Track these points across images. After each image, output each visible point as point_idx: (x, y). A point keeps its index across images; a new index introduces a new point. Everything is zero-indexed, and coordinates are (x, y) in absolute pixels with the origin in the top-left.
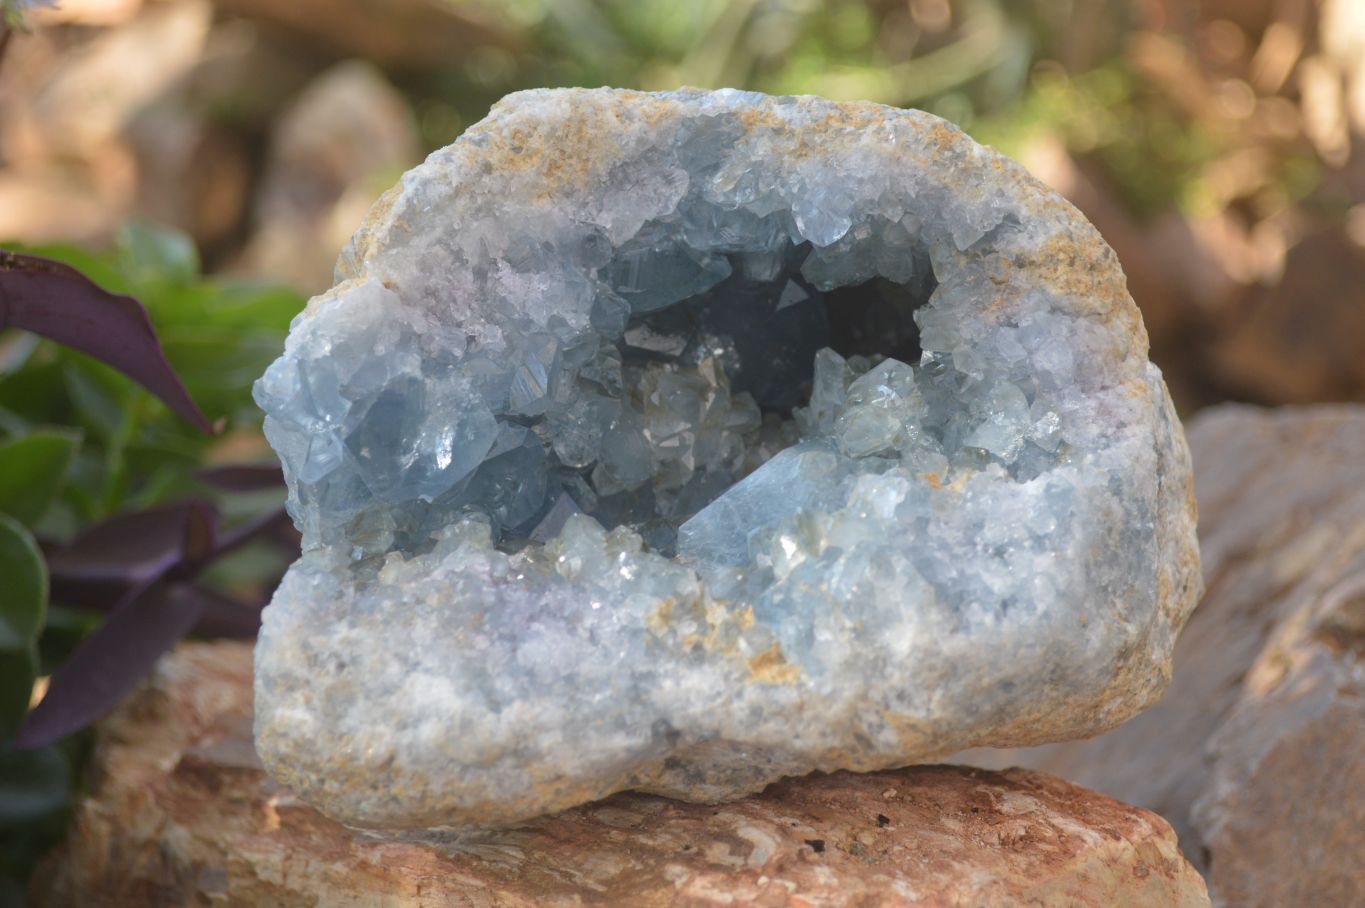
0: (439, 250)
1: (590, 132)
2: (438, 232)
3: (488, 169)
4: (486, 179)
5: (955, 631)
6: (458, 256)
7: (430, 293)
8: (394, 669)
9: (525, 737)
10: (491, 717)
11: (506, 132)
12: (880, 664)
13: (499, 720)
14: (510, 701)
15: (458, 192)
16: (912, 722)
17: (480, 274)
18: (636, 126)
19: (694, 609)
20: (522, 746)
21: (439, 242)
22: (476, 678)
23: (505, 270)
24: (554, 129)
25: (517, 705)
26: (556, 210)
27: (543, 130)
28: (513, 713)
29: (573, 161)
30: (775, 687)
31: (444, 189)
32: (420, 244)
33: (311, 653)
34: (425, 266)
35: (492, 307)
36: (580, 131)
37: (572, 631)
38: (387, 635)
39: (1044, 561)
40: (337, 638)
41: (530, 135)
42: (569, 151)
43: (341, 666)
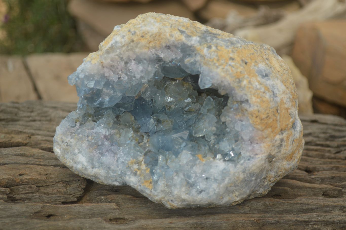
0: (117, 57)
1: (162, 36)
2: (117, 53)
3: (133, 41)
4: (132, 44)
5: (187, 194)
6: (122, 59)
7: (113, 66)
8: (76, 151)
9: (97, 175)
10: (91, 169)
11: (141, 32)
12: (169, 193)
13: (92, 170)
14: (95, 168)
15: (124, 46)
16: (173, 205)
17: (126, 63)
18: (173, 39)
19: (139, 163)
20: (96, 176)
21: (117, 55)
22: (91, 160)
23: (133, 63)
24: (152, 35)
25: (97, 169)
26: (149, 52)
27: (150, 34)
28: (95, 170)
29: (157, 42)
30: (147, 188)
31: (120, 45)
32: (112, 55)
33: (63, 140)
34: (112, 60)
35: (127, 71)
36: (160, 35)
37: (114, 157)
38: (77, 143)
39: (215, 186)
40: (68, 139)
41: (146, 34)
42: (156, 39)
43: (67, 146)
